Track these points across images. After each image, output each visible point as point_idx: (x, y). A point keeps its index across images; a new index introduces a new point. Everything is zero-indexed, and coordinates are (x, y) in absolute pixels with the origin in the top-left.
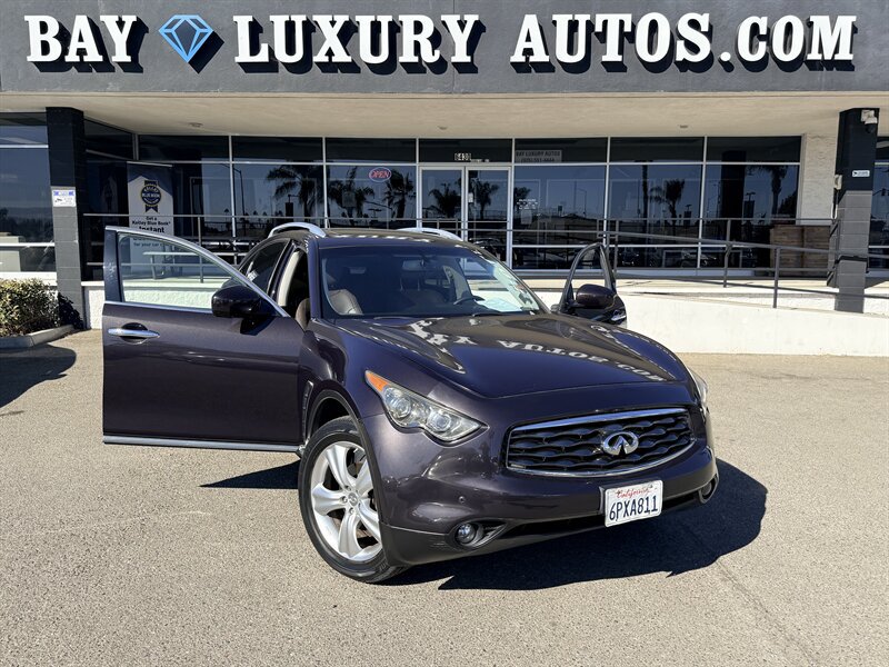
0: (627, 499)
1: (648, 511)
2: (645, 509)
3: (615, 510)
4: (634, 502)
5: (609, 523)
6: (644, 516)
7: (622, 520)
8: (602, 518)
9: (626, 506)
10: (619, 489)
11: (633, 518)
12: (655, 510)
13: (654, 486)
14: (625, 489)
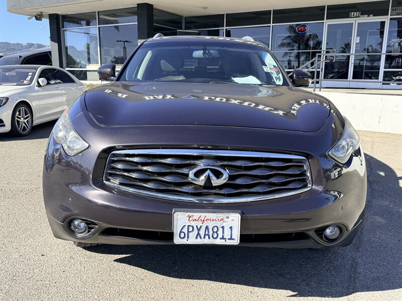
0: (199, 224)
1: (223, 238)
2: (220, 236)
3: (185, 230)
4: (207, 228)
5: (177, 241)
6: (218, 242)
7: (192, 240)
8: (171, 236)
9: (199, 230)
10: (191, 214)
11: (206, 241)
12: (231, 239)
13: (231, 218)
14: (196, 215)
